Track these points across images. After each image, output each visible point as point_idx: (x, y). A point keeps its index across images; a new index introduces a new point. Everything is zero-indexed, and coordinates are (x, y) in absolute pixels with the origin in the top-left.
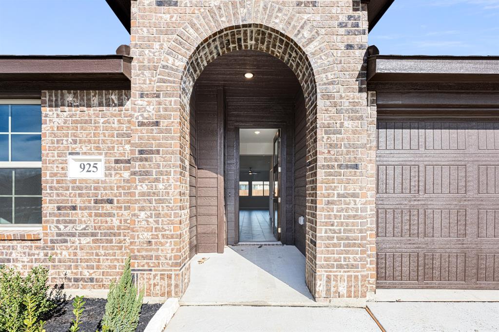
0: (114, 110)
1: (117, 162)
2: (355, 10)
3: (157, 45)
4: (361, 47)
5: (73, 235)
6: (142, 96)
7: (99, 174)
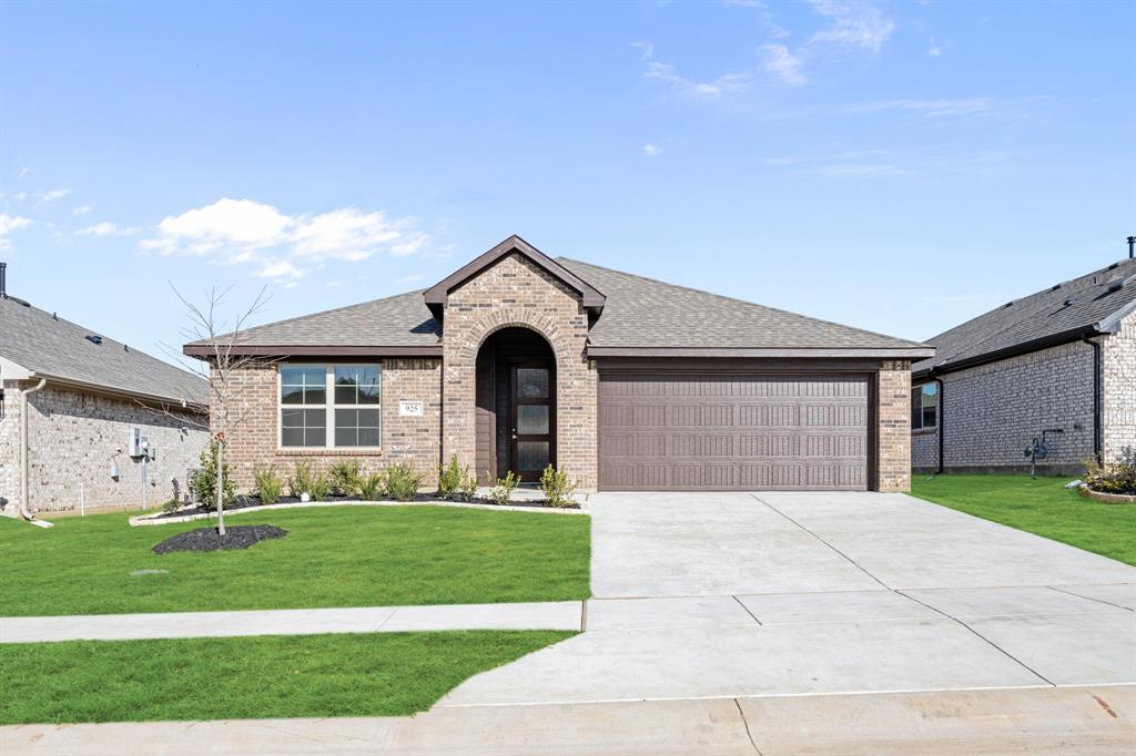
0: (429, 372)
1: (431, 405)
3: (459, 335)
5: (403, 452)
6: (450, 365)
7: (419, 413)
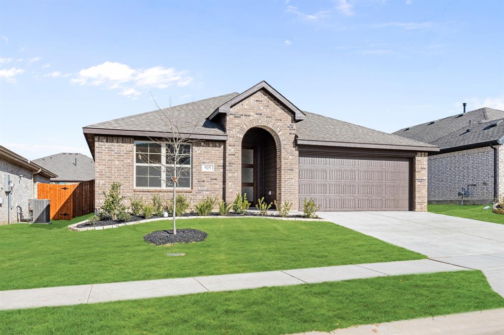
0: (217, 148)
1: (218, 166)
2: (292, 123)
3: (234, 130)
4: (294, 134)
5: (204, 191)
6: (230, 146)
7: (211, 170)
